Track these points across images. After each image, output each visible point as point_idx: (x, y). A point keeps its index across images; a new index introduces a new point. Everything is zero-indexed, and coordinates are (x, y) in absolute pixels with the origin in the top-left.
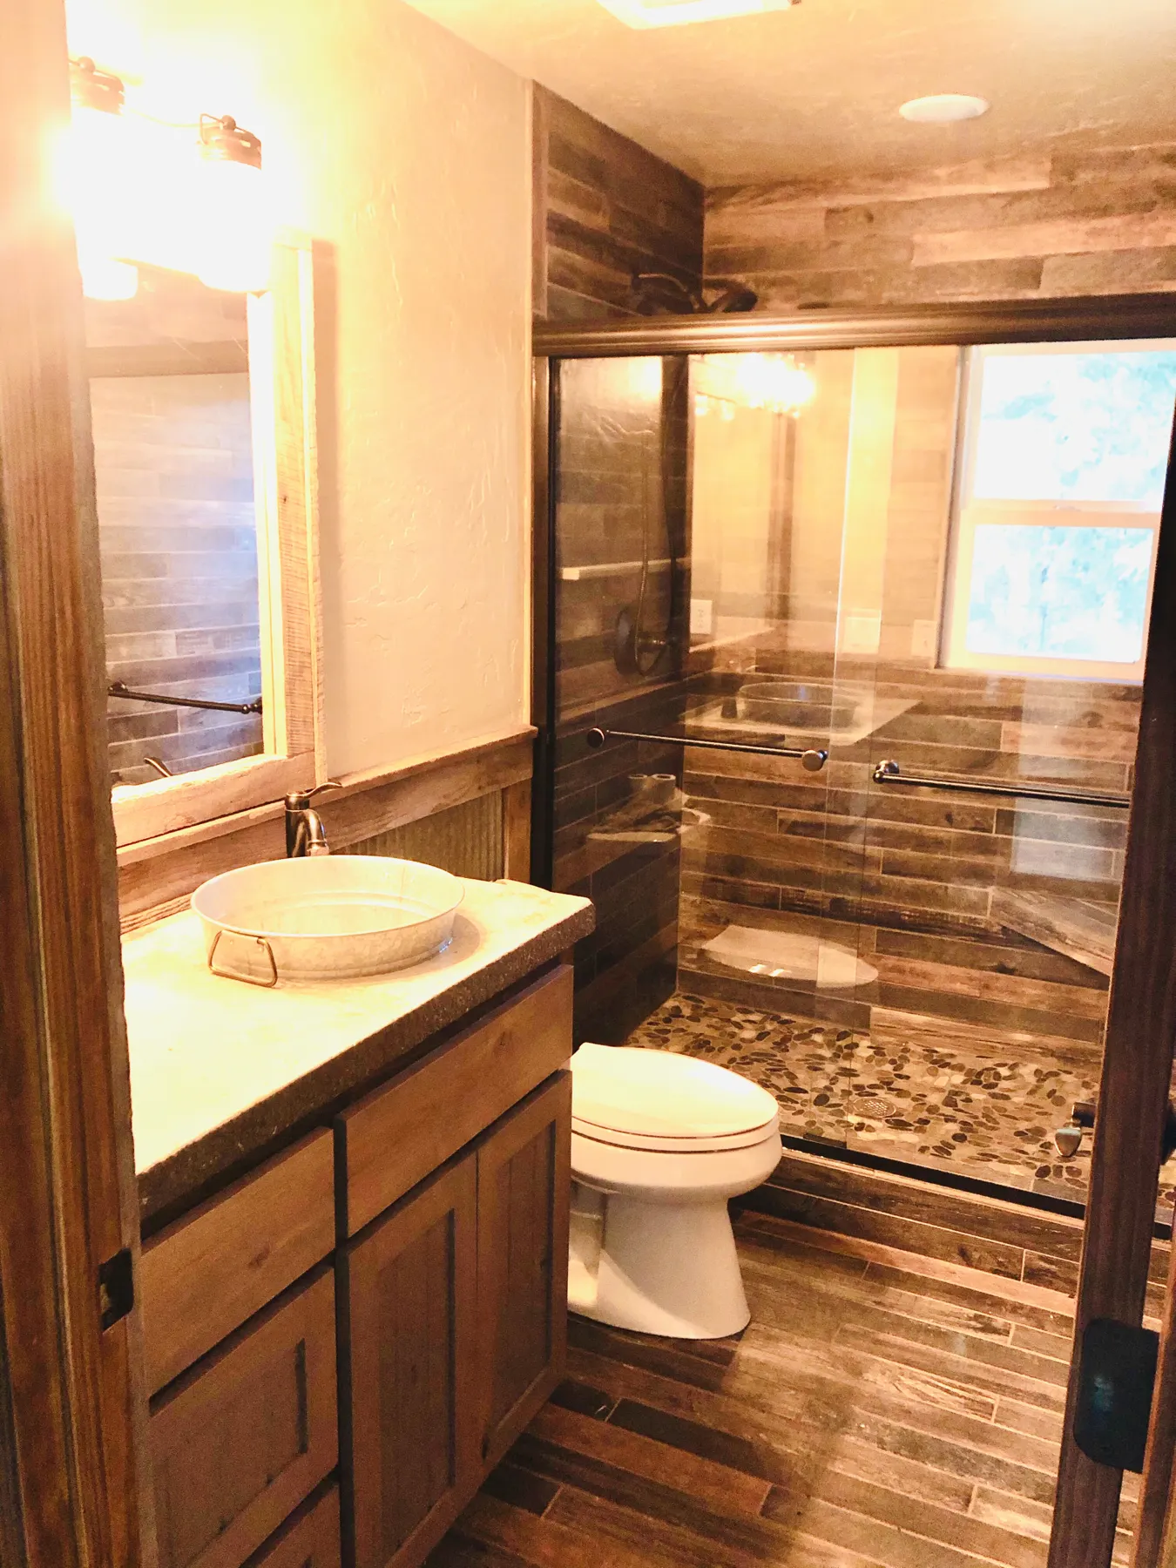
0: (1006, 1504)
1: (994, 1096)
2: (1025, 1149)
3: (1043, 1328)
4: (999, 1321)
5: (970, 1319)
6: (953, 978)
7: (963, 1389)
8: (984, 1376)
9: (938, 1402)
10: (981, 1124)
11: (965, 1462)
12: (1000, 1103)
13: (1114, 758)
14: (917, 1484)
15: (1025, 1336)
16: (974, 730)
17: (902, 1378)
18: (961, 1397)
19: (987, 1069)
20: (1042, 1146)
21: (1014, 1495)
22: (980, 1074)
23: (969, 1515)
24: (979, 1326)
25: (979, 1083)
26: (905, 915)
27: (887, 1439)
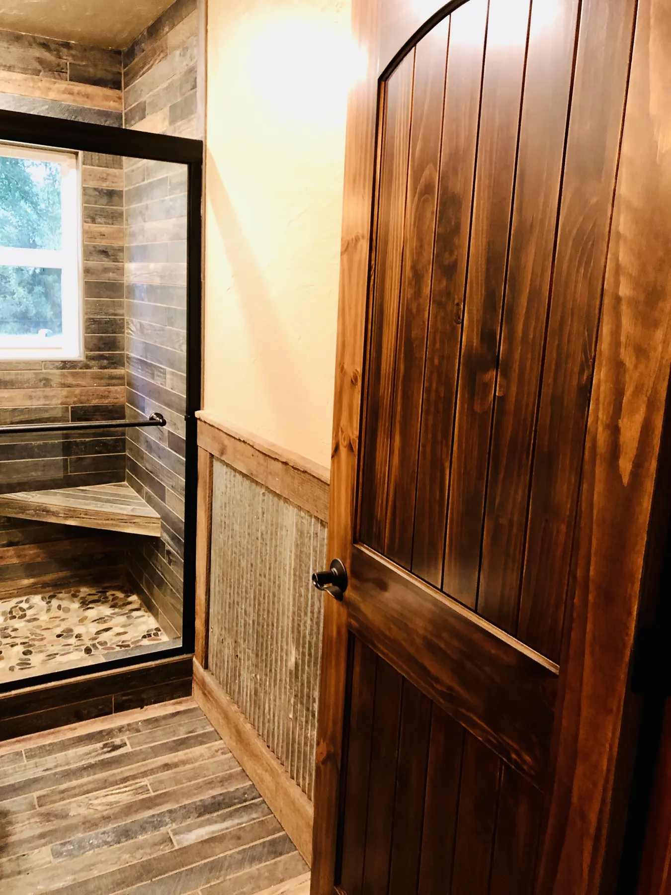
0: (189, 829)
1: (29, 621)
2: (69, 643)
3: (140, 731)
4: (117, 741)
5: (102, 748)
7: (126, 787)
8: (131, 773)
9: (119, 802)
10: (33, 640)
11: (156, 822)
12: (35, 623)
13: (61, 404)
14: (141, 851)
15: (136, 741)
17: (91, 802)
18: (129, 791)
19: (13, 607)
20: (76, 637)
21: (189, 821)
22: (11, 612)
23: (177, 847)
24: (109, 749)
25: (14, 617)
27: (109, 839)
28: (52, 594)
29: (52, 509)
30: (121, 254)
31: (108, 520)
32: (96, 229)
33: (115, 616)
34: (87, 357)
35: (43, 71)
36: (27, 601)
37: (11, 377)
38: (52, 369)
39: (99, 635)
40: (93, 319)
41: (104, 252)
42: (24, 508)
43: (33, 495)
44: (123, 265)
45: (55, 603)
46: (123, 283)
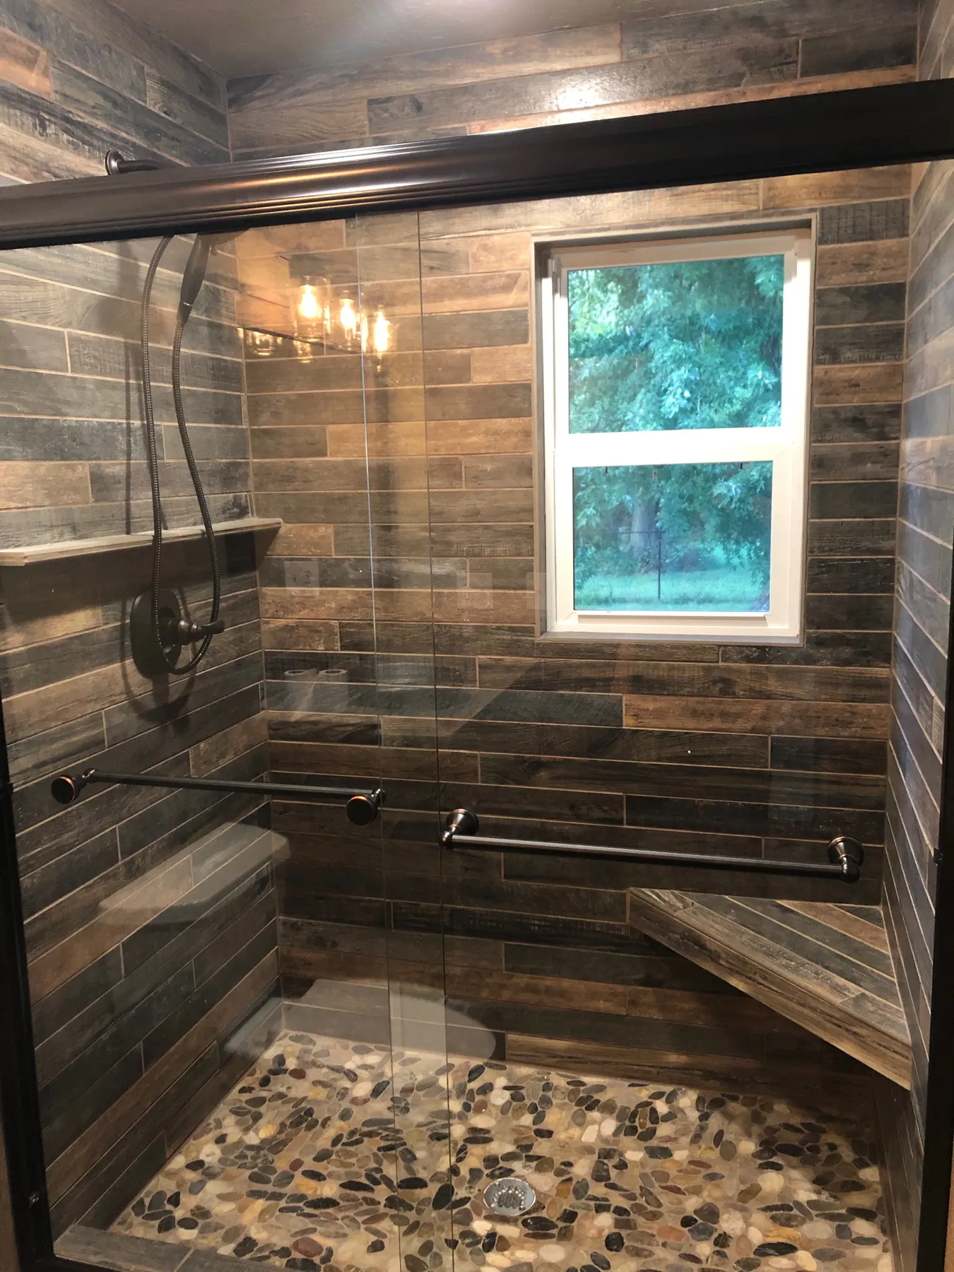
1: (652, 1152)
6: (594, 995)
10: (640, 1209)
12: (660, 1164)
13: (753, 730)
16: (591, 705)
19: (641, 1105)
22: (634, 1115)
25: (634, 1131)
26: (534, 925)
28: (718, 1095)
29: (708, 945)
30: (893, 421)
31: (803, 1005)
32: (842, 375)
33: (814, 1213)
34: (809, 640)
35: (748, 75)
36: (670, 1099)
37: (661, 673)
38: (736, 662)
39: (762, 1259)
40: (823, 561)
41: (858, 421)
42: (665, 923)
43: (689, 900)
44: (898, 445)
45: (716, 1122)
46: (897, 483)
